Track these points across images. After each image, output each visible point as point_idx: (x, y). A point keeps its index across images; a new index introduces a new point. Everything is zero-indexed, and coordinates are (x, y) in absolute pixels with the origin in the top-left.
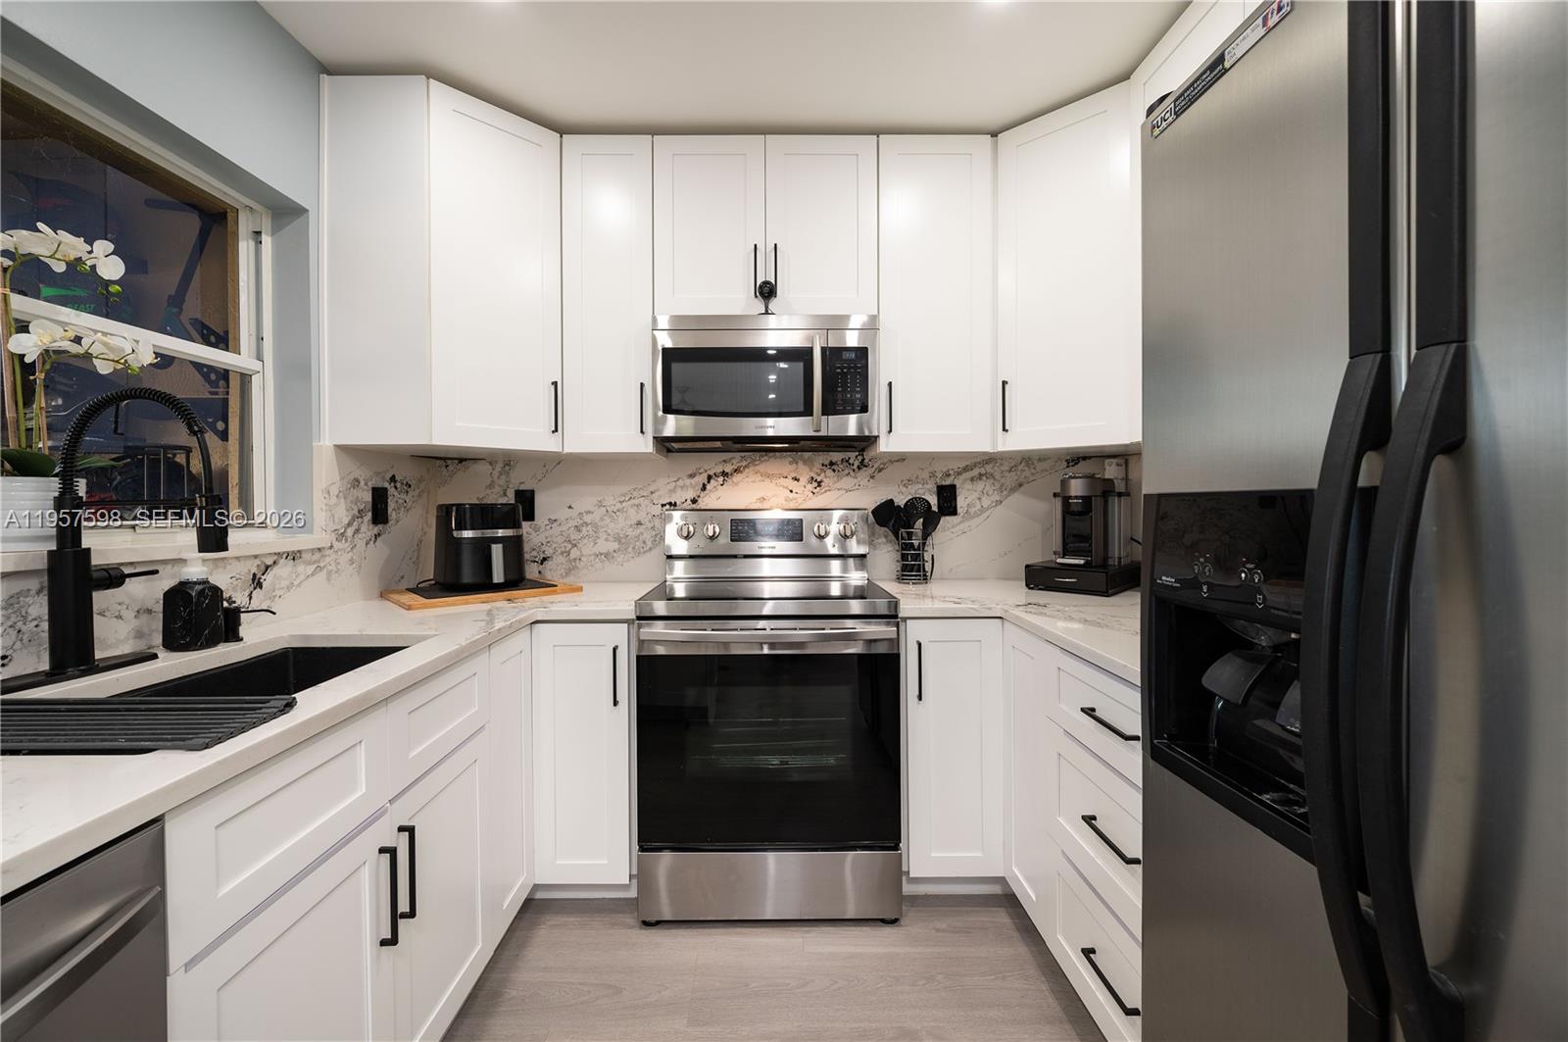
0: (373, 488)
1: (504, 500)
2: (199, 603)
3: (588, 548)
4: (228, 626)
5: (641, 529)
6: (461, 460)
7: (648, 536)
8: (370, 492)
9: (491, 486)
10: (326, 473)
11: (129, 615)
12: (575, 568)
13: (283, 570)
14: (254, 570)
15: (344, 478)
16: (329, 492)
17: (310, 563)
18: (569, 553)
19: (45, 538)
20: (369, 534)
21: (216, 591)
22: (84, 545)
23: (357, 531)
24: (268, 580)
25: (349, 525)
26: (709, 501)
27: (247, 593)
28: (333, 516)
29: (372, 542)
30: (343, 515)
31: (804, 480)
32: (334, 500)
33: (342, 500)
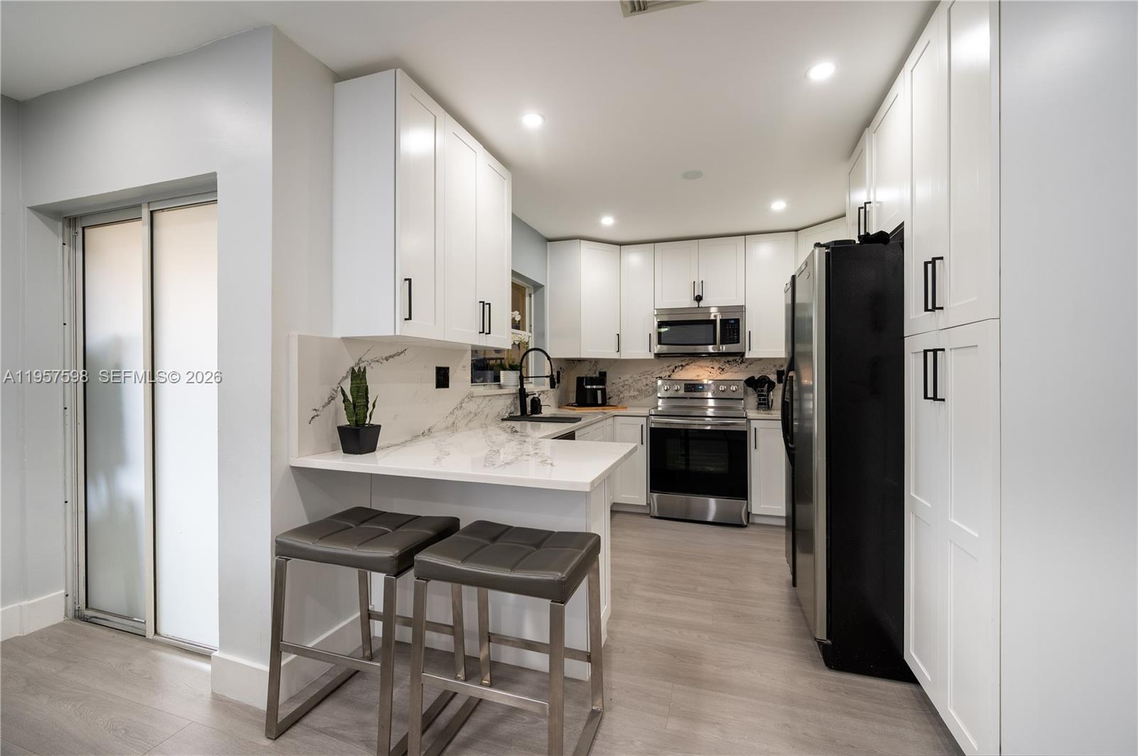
0: (557, 371)
1: (594, 376)
3: (626, 394)
4: (540, 409)
5: (648, 387)
6: (579, 361)
7: (650, 390)
8: (556, 373)
9: (590, 370)
12: (621, 401)
18: (619, 396)
19: (517, 386)
22: (524, 387)
26: (675, 376)
31: (716, 368)
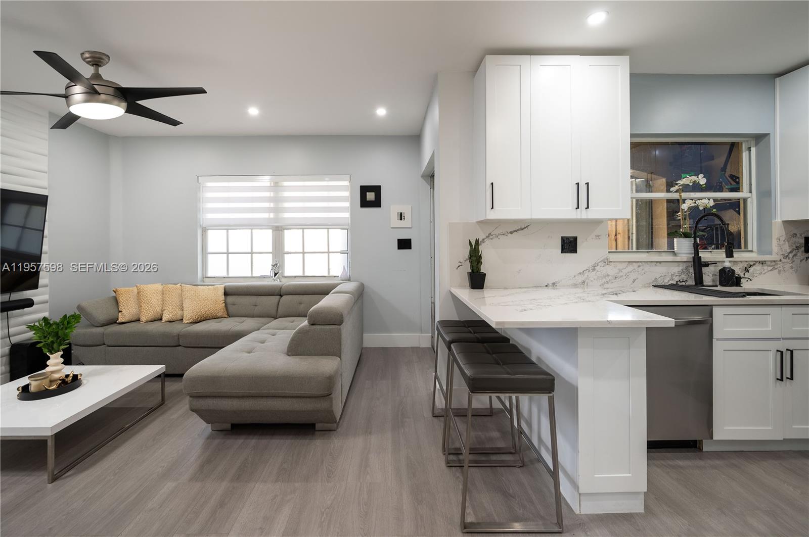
0: (805, 237)
2: (728, 274)
4: (737, 282)
8: (804, 239)
10: (777, 231)
11: (711, 275)
13: (758, 267)
14: (746, 266)
15: (787, 234)
16: (779, 239)
17: (770, 266)
19: (691, 254)
20: (802, 257)
21: (733, 271)
22: (700, 255)
23: (795, 255)
24: (751, 270)
25: (790, 252)
27: (743, 273)
28: (782, 249)
29: (804, 260)
30: (787, 248)
32: (782, 242)
33: (787, 242)
